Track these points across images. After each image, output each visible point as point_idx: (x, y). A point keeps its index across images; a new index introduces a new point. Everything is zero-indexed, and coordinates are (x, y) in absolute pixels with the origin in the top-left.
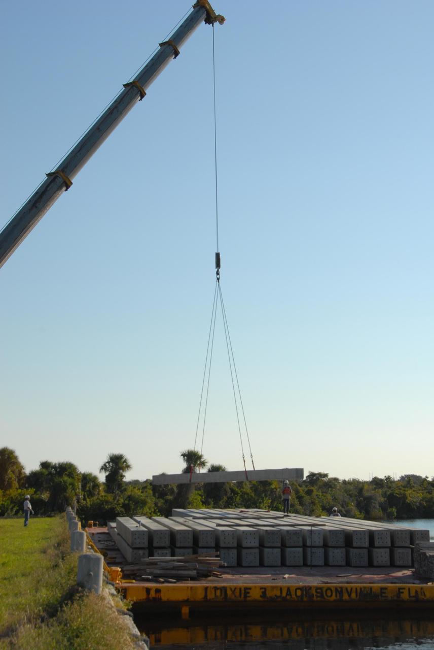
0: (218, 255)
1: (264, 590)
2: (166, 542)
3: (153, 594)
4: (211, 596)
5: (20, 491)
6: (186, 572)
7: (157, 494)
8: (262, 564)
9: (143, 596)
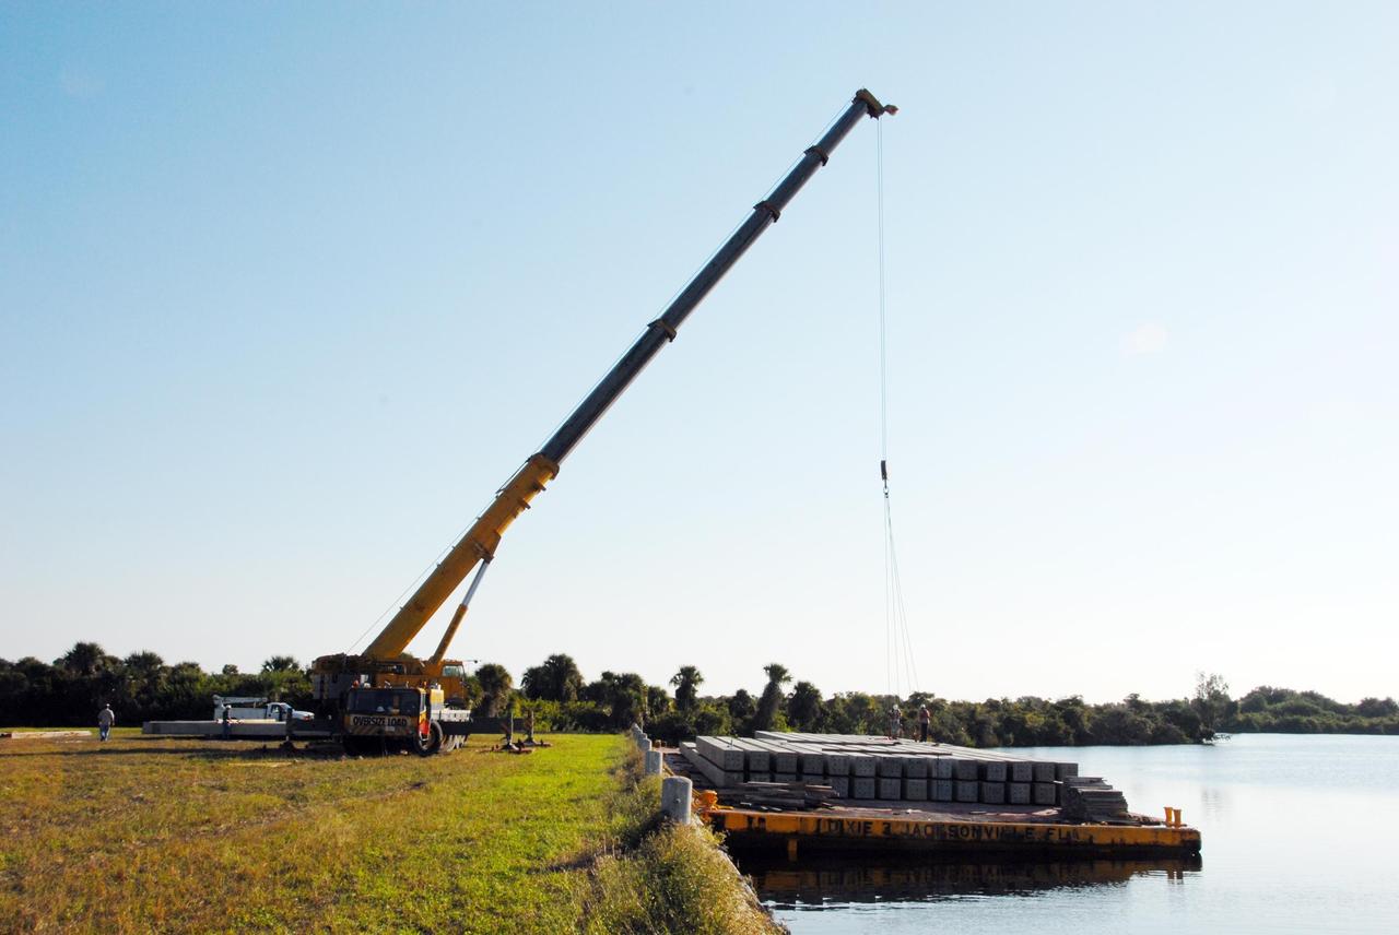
0: (883, 464)
1: (888, 825)
2: (765, 766)
3: (756, 823)
4: (824, 829)
5: (579, 703)
6: (791, 801)
7: (734, 714)
8: (877, 797)
9: (744, 825)
